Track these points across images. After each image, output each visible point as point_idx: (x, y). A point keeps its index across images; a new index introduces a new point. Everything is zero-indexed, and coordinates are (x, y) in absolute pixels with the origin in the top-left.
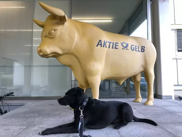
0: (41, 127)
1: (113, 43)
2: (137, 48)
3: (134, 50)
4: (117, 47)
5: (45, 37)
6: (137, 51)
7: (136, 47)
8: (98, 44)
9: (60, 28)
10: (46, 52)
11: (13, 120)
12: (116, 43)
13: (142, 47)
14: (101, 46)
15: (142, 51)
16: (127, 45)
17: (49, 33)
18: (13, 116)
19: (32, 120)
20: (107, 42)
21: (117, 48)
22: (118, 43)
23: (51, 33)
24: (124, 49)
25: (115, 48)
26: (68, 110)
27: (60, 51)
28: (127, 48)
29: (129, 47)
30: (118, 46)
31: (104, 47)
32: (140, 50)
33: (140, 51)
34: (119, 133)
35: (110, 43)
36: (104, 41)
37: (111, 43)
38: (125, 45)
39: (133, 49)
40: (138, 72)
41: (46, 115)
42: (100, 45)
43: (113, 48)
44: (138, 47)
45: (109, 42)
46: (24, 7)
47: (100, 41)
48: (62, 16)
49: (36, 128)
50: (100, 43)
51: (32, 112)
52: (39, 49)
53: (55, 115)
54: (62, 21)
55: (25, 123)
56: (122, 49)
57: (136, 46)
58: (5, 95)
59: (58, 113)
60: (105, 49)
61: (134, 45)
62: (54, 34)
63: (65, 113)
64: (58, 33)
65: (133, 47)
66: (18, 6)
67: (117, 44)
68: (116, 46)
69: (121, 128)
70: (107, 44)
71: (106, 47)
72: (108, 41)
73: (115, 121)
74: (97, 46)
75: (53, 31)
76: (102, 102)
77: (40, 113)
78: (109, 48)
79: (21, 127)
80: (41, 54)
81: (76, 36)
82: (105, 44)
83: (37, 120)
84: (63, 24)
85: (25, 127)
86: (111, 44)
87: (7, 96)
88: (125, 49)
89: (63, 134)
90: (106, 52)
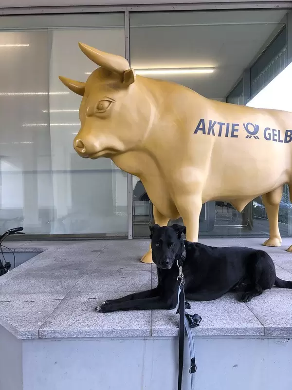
0: (94, 297)
1: (228, 125)
2: (276, 135)
3: (269, 139)
4: (235, 133)
5: (90, 115)
6: (276, 140)
7: (275, 133)
8: (198, 128)
9: (119, 96)
10: (93, 146)
11: (32, 282)
12: (234, 125)
13: (287, 131)
14: (204, 133)
15: (286, 141)
16: (257, 129)
17: (98, 108)
18: (28, 275)
19: (71, 282)
20: (215, 123)
21: (237, 136)
22: (238, 125)
23: (102, 108)
24: (251, 137)
25: (233, 136)
26: (134, 263)
27: (119, 145)
28: (255, 135)
29: (260, 134)
30: (237, 130)
31: (209, 133)
32: (282, 138)
33: (282, 141)
34: (251, 310)
35: (221, 124)
36: (210, 121)
37: (224, 124)
38: (251, 129)
39: (268, 136)
40: (277, 185)
41: (94, 272)
42: (201, 129)
43: (227, 136)
44: (279, 131)
45: (219, 123)
46: (28, 45)
47: (202, 121)
48: (124, 72)
49: (84, 299)
50: (201, 127)
51: (64, 267)
52: (77, 141)
53: (111, 274)
54: (124, 83)
55: (58, 288)
56: (247, 137)
57: (274, 130)
58: (6, 233)
59: (116, 268)
60: (212, 139)
61: (269, 129)
62: (109, 108)
63: (129, 269)
64: (116, 107)
65: (268, 131)
66: (15, 43)
67: (236, 128)
68: (233, 130)
69: (252, 300)
70: (216, 128)
71: (214, 134)
72: (217, 121)
73: (237, 286)
74: (196, 132)
75: (106, 104)
76: (210, 249)
77: (79, 269)
78: (220, 135)
79: (56, 296)
80: (83, 151)
81: (153, 113)
82: (211, 127)
83: (80, 282)
84: (126, 87)
85: (62, 297)
86: (224, 128)
87: (10, 234)
88: (253, 137)
89: (142, 312)
90: (212, 144)
